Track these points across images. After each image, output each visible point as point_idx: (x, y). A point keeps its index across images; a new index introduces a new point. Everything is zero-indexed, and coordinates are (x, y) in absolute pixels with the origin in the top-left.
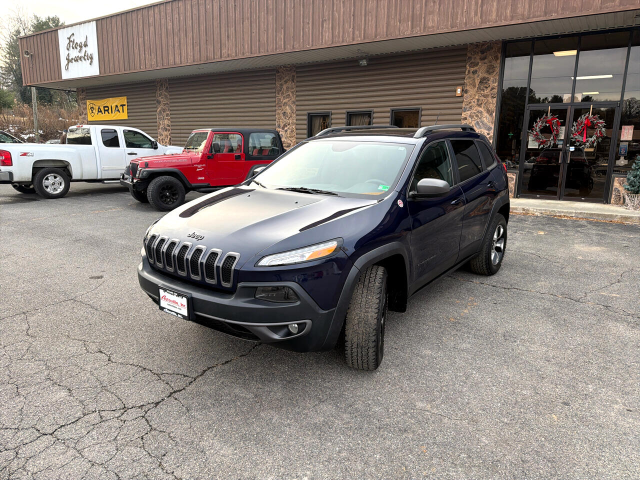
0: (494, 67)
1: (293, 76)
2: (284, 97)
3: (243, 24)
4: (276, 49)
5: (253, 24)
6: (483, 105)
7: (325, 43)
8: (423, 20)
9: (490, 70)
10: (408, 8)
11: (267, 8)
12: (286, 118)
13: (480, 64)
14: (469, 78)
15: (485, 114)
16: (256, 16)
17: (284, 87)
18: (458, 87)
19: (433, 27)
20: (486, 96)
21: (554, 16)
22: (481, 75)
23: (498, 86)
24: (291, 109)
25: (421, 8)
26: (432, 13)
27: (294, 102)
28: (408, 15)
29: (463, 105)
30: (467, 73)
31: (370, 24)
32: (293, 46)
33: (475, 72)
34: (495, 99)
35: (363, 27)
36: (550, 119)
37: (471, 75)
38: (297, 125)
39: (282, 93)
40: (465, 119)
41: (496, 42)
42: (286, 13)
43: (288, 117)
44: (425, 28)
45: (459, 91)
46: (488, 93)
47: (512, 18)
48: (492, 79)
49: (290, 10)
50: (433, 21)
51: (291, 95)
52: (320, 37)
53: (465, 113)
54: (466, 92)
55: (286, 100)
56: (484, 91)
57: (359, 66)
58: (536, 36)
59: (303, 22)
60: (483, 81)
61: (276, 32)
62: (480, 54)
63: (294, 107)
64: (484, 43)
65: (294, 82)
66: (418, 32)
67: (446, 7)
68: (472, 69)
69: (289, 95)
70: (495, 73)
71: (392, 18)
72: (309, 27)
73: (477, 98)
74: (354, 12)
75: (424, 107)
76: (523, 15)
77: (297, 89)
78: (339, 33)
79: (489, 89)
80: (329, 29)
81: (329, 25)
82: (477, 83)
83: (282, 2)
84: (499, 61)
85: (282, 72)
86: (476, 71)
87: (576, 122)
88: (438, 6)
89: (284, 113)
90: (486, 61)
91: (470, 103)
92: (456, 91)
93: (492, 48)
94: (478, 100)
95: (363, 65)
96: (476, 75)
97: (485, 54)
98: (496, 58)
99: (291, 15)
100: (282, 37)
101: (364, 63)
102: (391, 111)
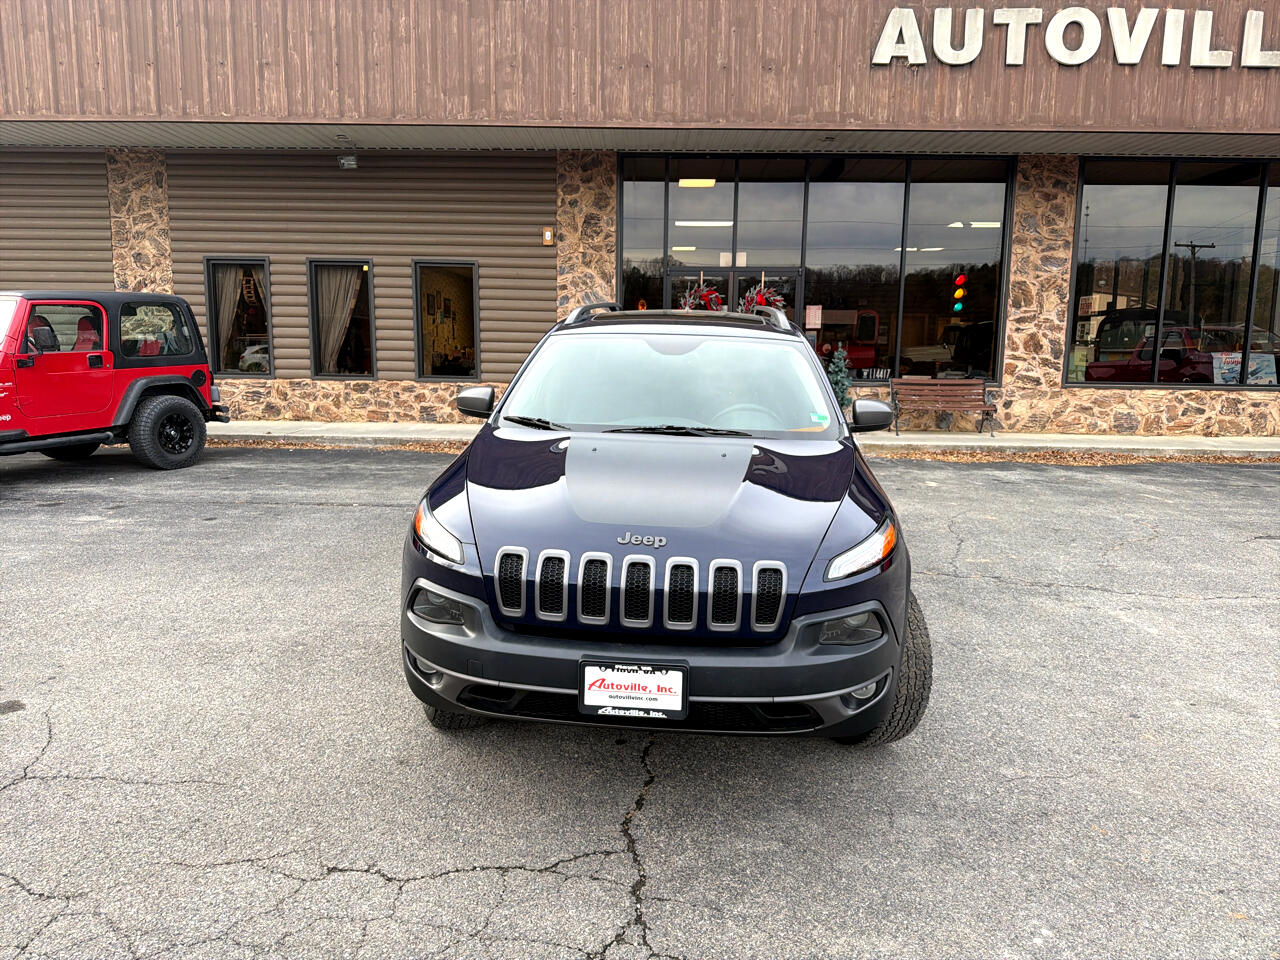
0: (608, 198)
1: (159, 174)
2: (134, 219)
3: (25, 37)
4: (134, 109)
5: (58, 45)
6: (593, 265)
7: (272, 114)
8: (493, 97)
9: (600, 202)
10: (461, 71)
11: (102, 12)
12: (143, 268)
13: (582, 189)
14: (565, 212)
15: (599, 280)
16: (67, 26)
17: (135, 196)
18: (546, 228)
19: (512, 112)
20: (597, 249)
21: (722, 124)
22: (585, 209)
23: (616, 231)
24: (158, 246)
25: (487, 72)
26: (509, 85)
27: (164, 232)
28: (461, 81)
29: (558, 262)
30: (559, 204)
31: (378, 87)
32: (184, 108)
33: (573, 203)
34: (613, 254)
35: (363, 91)
36: (705, 292)
37: (568, 209)
38: (175, 283)
39: (129, 210)
40: (564, 287)
41: (609, 153)
42: (159, 34)
43: (149, 264)
44: (497, 112)
45: (548, 235)
46: (601, 244)
47: (657, 116)
48: (605, 218)
49: (171, 28)
50: (513, 100)
51: (155, 216)
52: (258, 99)
53: (562, 277)
54: (561, 238)
55: (142, 227)
56: (593, 239)
57: (338, 168)
58: (673, 151)
59: (209, 60)
60: (589, 220)
61: (132, 70)
62: (580, 172)
63: (167, 244)
64: (587, 153)
65: (161, 187)
66: (483, 117)
67: (537, 79)
68: (569, 198)
69: (150, 215)
70: (609, 208)
71: (426, 82)
72: (225, 74)
73: (581, 250)
74: (339, 57)
75: (482, 261)
76: (674, 115)
77: (170, 203)
78: (304, 95)
79: (602, 235)
80: (277, 83)
81: (278, 73)
82: (580, 224)
83: (144, 5)
84: (614, 188)
85: (128, 163)
86: (576, 202)
87: (744, 298)
88: (521, 75)
89: (138, 257)
90: (591, 185)
91: (570, 259)
92: (541, 235)
93: (601, 163)
94: (584, 255)
95: (346, 166)
96: (576, 210)
97: (590, 172)
98: (610, 182)
99: (172, 39)
100: (151, 83)
101: (350, 163)
102: (413, 265)
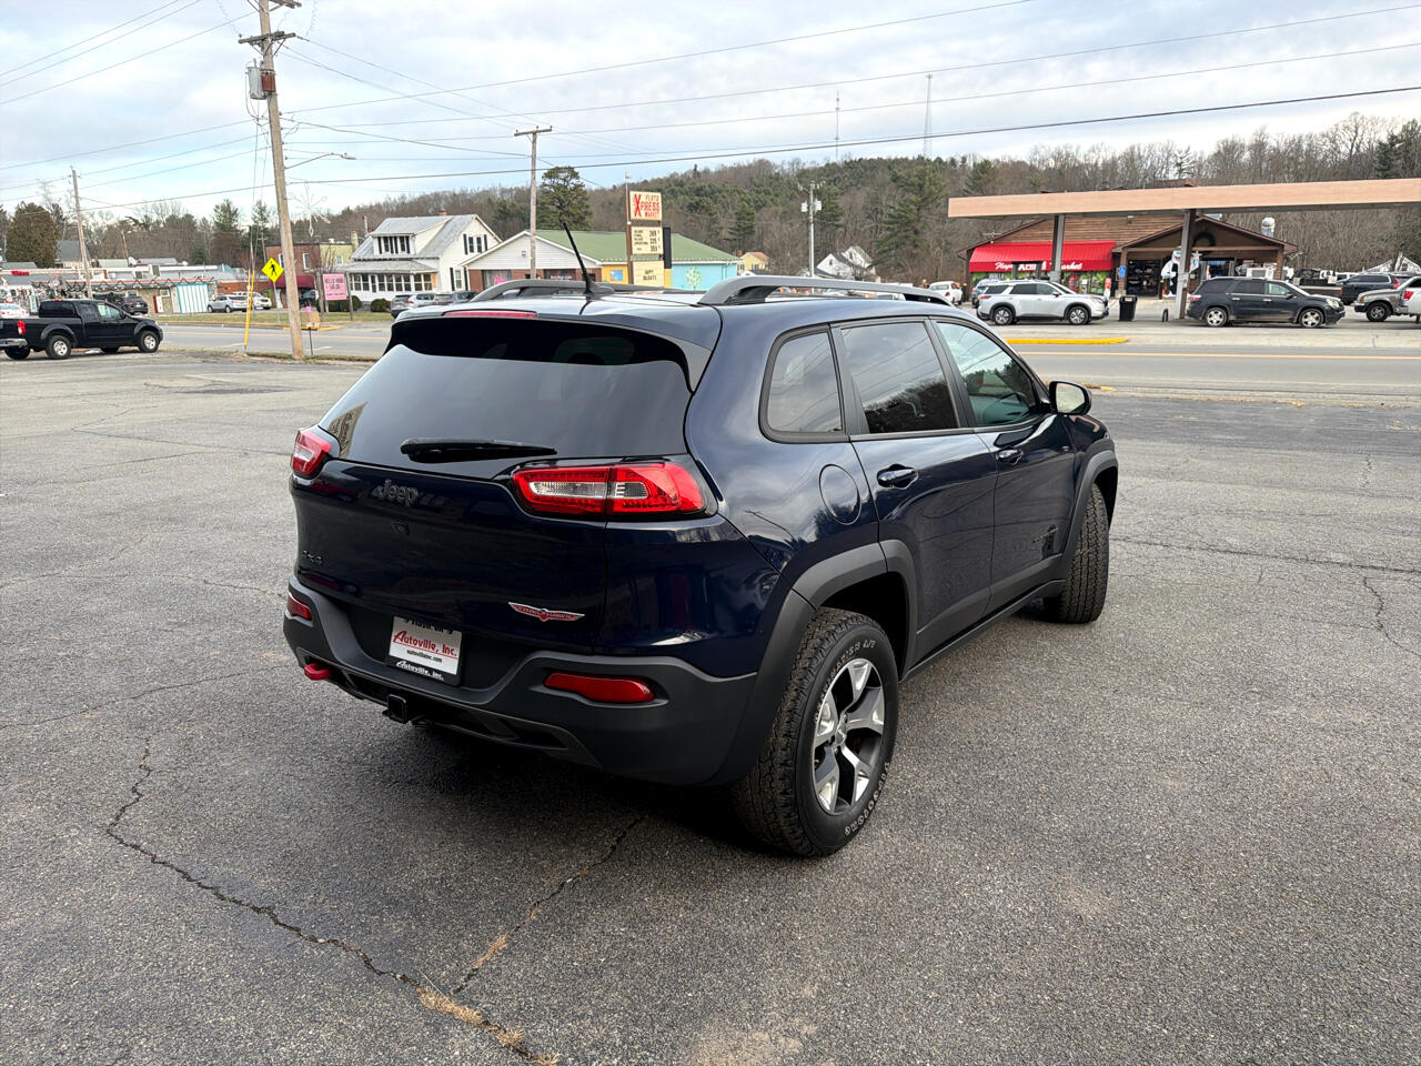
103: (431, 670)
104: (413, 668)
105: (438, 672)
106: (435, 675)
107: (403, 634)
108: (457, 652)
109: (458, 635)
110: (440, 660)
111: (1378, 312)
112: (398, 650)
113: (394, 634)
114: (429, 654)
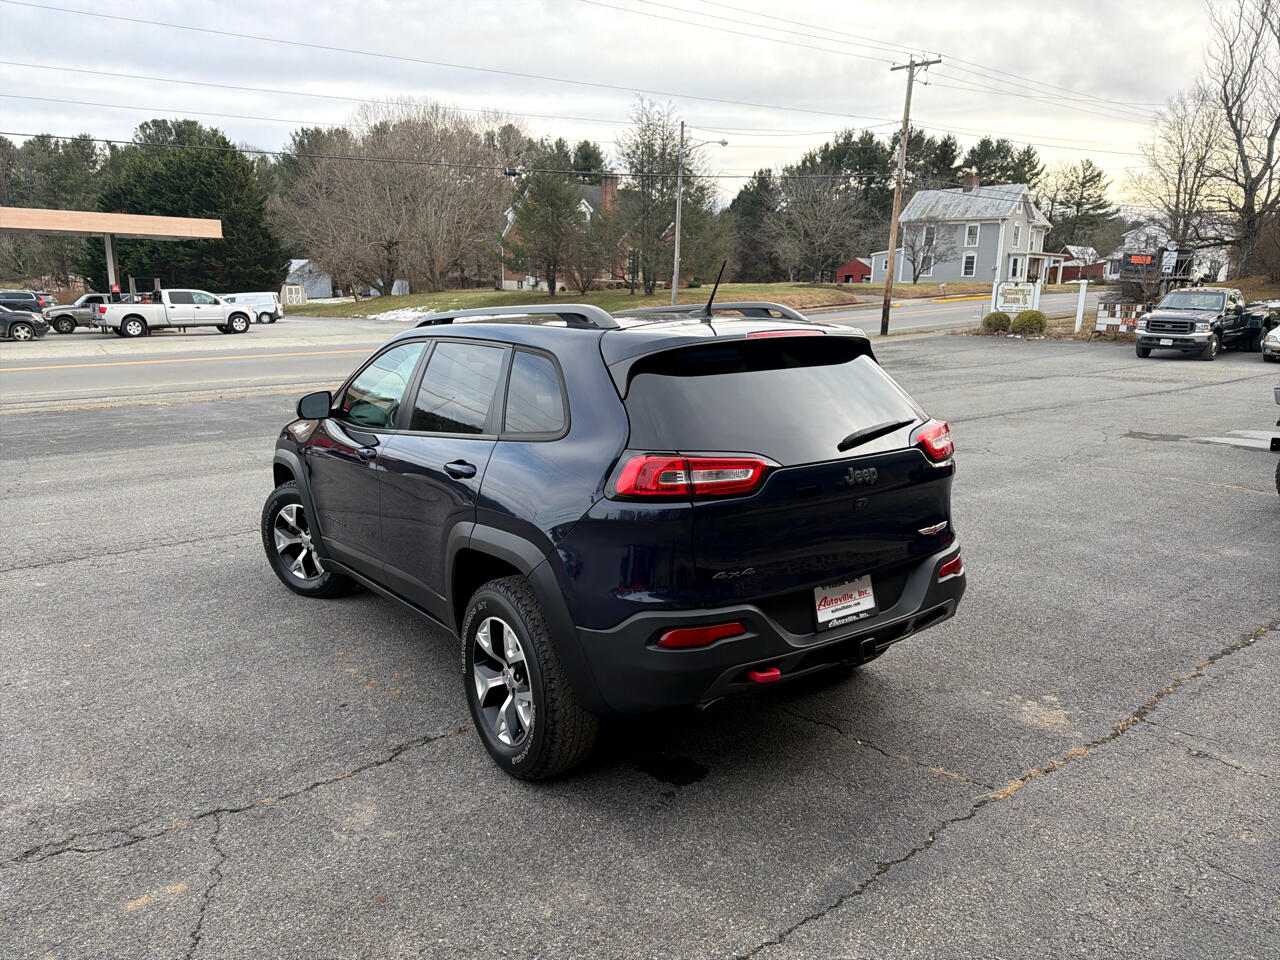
103: (857, 614)
104: (843, 621)
105: (862, 612)
106: (862, 616)
107: (826, 601)
108: (870, 591)
109: (867, 578)
110: (859, 604)
111: (65, 325)
112: (824, 615)
113: (817, 604)
114: (849, 604)
